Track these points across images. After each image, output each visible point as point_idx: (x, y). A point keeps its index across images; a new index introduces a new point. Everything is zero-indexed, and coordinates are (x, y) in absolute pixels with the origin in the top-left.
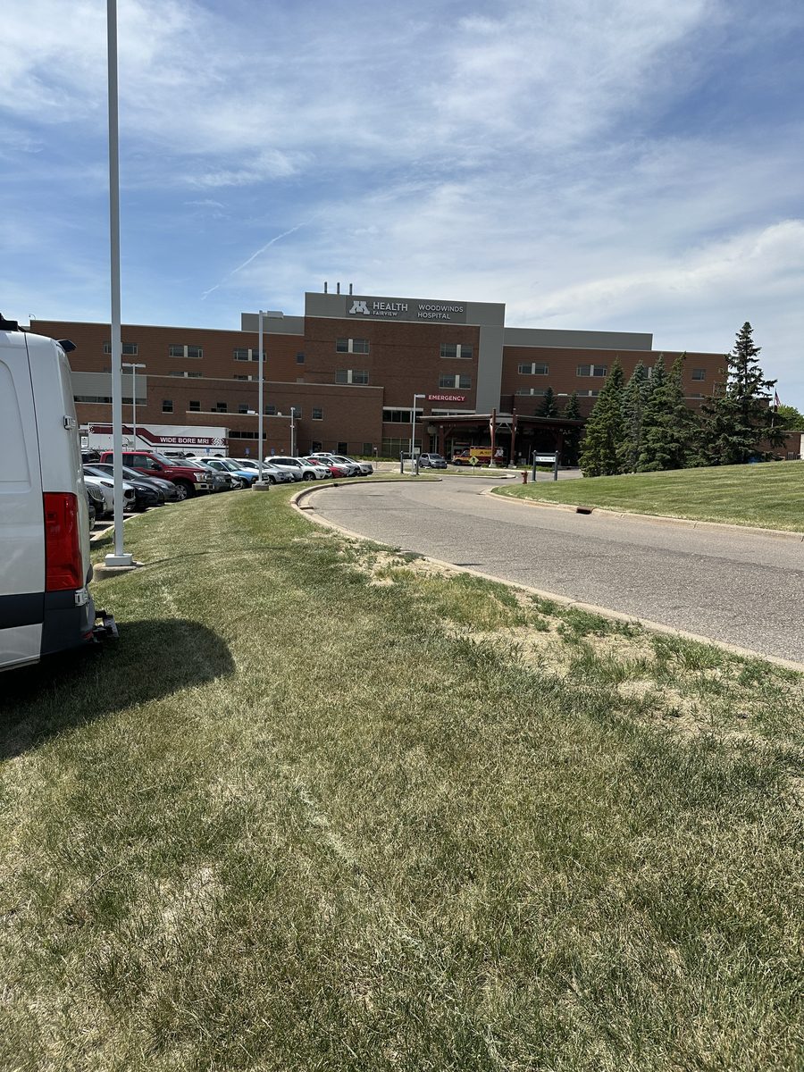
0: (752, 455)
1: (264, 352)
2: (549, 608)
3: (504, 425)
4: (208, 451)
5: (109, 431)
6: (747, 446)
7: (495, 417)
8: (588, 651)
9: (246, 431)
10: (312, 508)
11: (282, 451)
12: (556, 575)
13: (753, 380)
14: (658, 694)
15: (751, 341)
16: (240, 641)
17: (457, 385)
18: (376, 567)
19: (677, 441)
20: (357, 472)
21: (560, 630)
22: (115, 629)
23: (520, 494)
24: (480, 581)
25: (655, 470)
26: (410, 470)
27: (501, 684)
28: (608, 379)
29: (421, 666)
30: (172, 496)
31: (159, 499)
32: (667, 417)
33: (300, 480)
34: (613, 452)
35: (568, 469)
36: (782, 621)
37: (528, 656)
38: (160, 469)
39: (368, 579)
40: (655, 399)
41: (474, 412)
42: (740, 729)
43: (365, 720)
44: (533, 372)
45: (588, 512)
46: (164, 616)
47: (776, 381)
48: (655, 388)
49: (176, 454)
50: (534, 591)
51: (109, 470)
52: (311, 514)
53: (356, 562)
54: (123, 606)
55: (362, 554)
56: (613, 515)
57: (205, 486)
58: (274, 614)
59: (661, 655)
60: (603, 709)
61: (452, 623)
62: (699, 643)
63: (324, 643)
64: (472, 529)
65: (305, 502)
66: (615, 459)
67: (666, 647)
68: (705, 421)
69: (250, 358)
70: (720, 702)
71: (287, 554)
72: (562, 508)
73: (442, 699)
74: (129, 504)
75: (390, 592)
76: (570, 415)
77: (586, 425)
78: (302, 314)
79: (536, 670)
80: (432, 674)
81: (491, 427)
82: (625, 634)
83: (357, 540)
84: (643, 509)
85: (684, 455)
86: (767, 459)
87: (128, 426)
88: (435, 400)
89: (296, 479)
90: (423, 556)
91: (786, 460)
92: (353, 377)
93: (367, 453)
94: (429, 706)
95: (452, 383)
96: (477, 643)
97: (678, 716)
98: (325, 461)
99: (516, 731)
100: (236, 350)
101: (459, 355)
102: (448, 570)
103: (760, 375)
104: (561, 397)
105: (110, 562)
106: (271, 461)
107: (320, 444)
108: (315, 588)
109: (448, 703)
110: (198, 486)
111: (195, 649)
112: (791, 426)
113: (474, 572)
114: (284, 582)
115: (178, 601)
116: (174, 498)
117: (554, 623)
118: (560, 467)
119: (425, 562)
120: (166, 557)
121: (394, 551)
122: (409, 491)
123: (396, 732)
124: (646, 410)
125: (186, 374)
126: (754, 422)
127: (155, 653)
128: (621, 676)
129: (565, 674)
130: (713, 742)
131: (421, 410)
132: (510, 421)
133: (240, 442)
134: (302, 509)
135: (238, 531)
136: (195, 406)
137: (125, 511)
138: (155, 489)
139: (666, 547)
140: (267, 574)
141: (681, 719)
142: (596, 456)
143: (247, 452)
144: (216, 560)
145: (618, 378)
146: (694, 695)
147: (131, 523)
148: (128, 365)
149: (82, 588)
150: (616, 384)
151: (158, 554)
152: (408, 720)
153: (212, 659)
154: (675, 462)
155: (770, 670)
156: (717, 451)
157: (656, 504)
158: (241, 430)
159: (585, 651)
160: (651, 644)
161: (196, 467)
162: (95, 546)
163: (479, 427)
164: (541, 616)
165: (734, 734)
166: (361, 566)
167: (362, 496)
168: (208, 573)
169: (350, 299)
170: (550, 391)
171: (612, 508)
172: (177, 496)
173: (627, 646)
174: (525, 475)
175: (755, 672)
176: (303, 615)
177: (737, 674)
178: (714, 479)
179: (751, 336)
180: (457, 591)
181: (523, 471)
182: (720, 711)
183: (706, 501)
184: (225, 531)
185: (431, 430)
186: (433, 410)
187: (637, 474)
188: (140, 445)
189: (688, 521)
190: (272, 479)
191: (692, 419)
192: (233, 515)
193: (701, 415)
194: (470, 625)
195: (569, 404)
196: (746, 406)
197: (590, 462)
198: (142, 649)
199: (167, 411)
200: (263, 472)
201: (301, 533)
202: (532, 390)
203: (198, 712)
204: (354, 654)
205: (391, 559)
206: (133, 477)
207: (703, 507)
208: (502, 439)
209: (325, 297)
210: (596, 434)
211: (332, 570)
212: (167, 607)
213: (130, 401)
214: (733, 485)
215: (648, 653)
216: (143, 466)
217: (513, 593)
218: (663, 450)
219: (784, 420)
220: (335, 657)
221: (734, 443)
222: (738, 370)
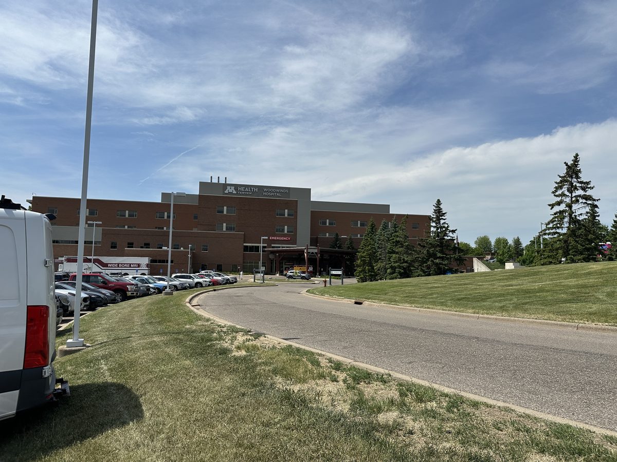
0: (447, 270)
1: (174, 213)
2: (338, 366)
3: (313, 253)
4: (137, 272)
5: (75, 261)
6: (445, 265)
7: (307, 249)
8: (361, 393)
9: (162, 259)
10: (199, 305)
11: (183, 270)
12: (343, 344)
13: (444, 229)
14: (400, 420)
15: (441, 209)
16: (148, 396)
17: (286, 232)
18: (236, 343)
19: (406, 262)
20: (228, 282)
21: (345, 381)
22: (68, 390)
23: (322, 293)
24: (298, 350)
25: (396, 278)
26: (259, 280)
27: (309, 419)
28: (368, 228)
29: (261, 409)
30: (112, 300)
31: (104, 302)
32: (401, 249)
33: (193, 288)
34: (373, 268)
35: (349, 278)
36: (469, 369)
37: (325, 398)
38: (106, 284)
39: (230, 351)
40: (393, 239)
41: (295, 246)
42: (448, 441)
43: (225, 448)
44: (328, 224)
45: (361, 303)
46: (101, 380)
47: (456, 230)
48: (393, 233)
49: (117, 274)
50: (330, 355)
51: (73, 285)
52: (198, 309)
53: (224, 340)
54: (75, 374)
55: (228, 334)
56: (374, 305)
57: (133, 294)
58: (170, 377)
59: (402, 394)
60: (369, 431)
61: (281, 379)
62: (423, 386)
63: (201, 395)
64: (295, 316)
65: (195, 302)
66: (374, 272)
67: (405, 389)
68: (420, 251)
69: (166, 218)
70: (436, 423)
71: (181, 336)
72: (346, 301)
73: (273, 431)
74: (85, 306)
75: (244, 359)
76: (348, 248)
77: (357, 254)
78: (198, 193)
79: (330, 408)
80: (267, 414)
81: (306, 254)
82: (381, 381)
83: (225, 326)
84: (391, 301)
85: (411, 270)
86: (456, 272)
87: (89, 257)
88: (273, 240)
89: (191, 287)
90: (265, 334)
91: (467, 272)
92: (227, 228)
93: (235, 270)
94: (265, 436)
95: (283, 230)
96: (296, 391)
97: (412, 434)
98: (209, 276)
99: (317, 451)
100: (157, 213)
101: (286, 215)
102: (279, 343)
103: (448, 227)
104: (343, 238)
105: (69, 345)
106: (176, 277)
107: (206, 266)
108: (197, 359)
109: (277, 433)
110: (129, 294)
111: (119, 402)
112: (467, 253)
113: (295, 344)
114: (178, 355)
115: (110, 370)
116: (114, 301)
117: (342, 376)
118: (344, 276)
119: (266, 339)
120: (105, 341)
121: (247, 332)
122: (259, 292)
123: (244, 455)
124: (389, 245)
125: (126, 227)
126: (447, 252)
127: (93, 406)
128: (380, 410)
129: (347, 410)
130: (432, 450)
131: (266, 245)
132: (316, 251)
133: (157, 267)
134: (192, 306)
135: (152, 322)
136: (131, 245)
137: (81, 311)
138: (102, 296)
139: (404, 324)
140: (168, 350)
141: (414, 435)
142: (364, 271)
143: (161, 272)
144: (136, 342)
145: (373, 228)
146: (421, 420)
147: (85, 318)
148: (92, 222)
149: (47, 365)
150: (372, 231)
151: (100, 338)
152: (252, 446)
153: (130, 409)
154: (406, 274)
155: (463, 401)
156: (428, 267)
157: (397, 299)
158: (158, 258)
159: (359, 394)
160: (396, 387)
161: (129, 282)
162: (60, 334)
163: (299, 254)
164: (333, 372)
165: (445, 444)
166: (226, 342)
167: (230, 297)
168: (131, 351)
169: (225, 185)
170: (337, 234)
171: (374, 301)
172: (115, 300)
173: (383, 390)
174: (325, 282)
175: (455, 403)
176: (188, 378)
177: (445, 404)
178: (428, 284)
179: (441, 206)
180: (284, 357)
181: (324, 279)
182: (436, 429)
183: (424, 297)
184: (143, 322)
185: (271, 256)
186: (273, 245)
187: (386, 281)
188: (95, 269)
189: (415, 308)
190: (176, 288)
191: (414, 250)
192: (149, 312)
193: (418, 248)
194: (291, 380)
195: (348, 242)
196: (442, 243)
197: (361, 274)
198: (85, 403)
199: (114, 248)
200: (170, 283)
201: (191, 322)
202: (327, 234)
203: (118, 447)
204: (220, 402)
205: (245, 338)
206: (89, 289)
207: (423, 300)
208: (312, 261)
209: (211, 184)
210: (363, 258)
211: (208, 346)
212: (103, 374)
213: (91, 243)
214: (439, 287)
215: (394, 394)
216: (96, 282)
217: (317, 357)
218: (400, 267)
219: (462, 251)
220: (207, 406)
221: (437, 263)
222: (436, 224)
